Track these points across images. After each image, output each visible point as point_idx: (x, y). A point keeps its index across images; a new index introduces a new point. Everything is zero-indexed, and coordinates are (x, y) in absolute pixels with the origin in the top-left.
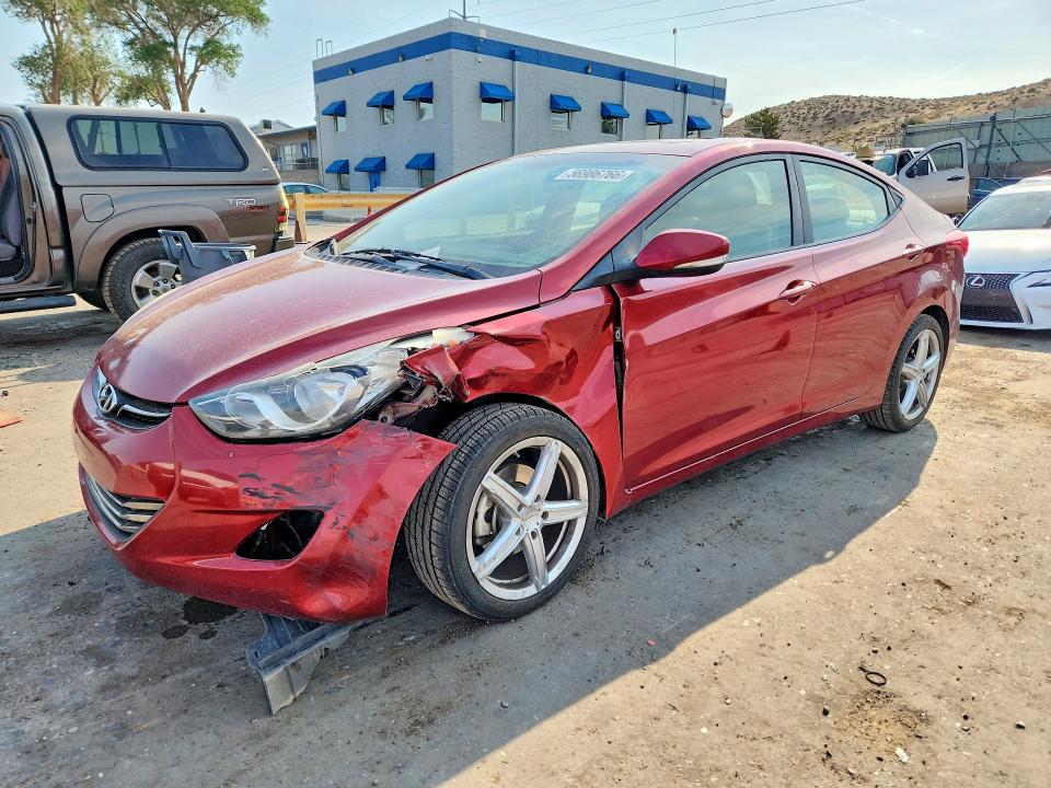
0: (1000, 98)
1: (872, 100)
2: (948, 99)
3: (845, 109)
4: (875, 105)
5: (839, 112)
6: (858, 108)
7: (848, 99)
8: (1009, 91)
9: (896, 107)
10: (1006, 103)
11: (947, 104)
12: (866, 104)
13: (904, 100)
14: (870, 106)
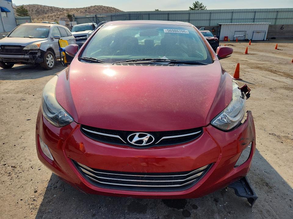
0: (82, 10)
1: (48, 7)
2: (69, 9)
3: (41, 9)
4: (50, 8)
5: (40, 10)
6: (45, 9)
7: (41, 6)
8: (84, 8)
9: (56, 10)
10: (84, 11)
11: (69, 10)
12: (47, 8)
13: (58, 8)
14: (49, 9)
